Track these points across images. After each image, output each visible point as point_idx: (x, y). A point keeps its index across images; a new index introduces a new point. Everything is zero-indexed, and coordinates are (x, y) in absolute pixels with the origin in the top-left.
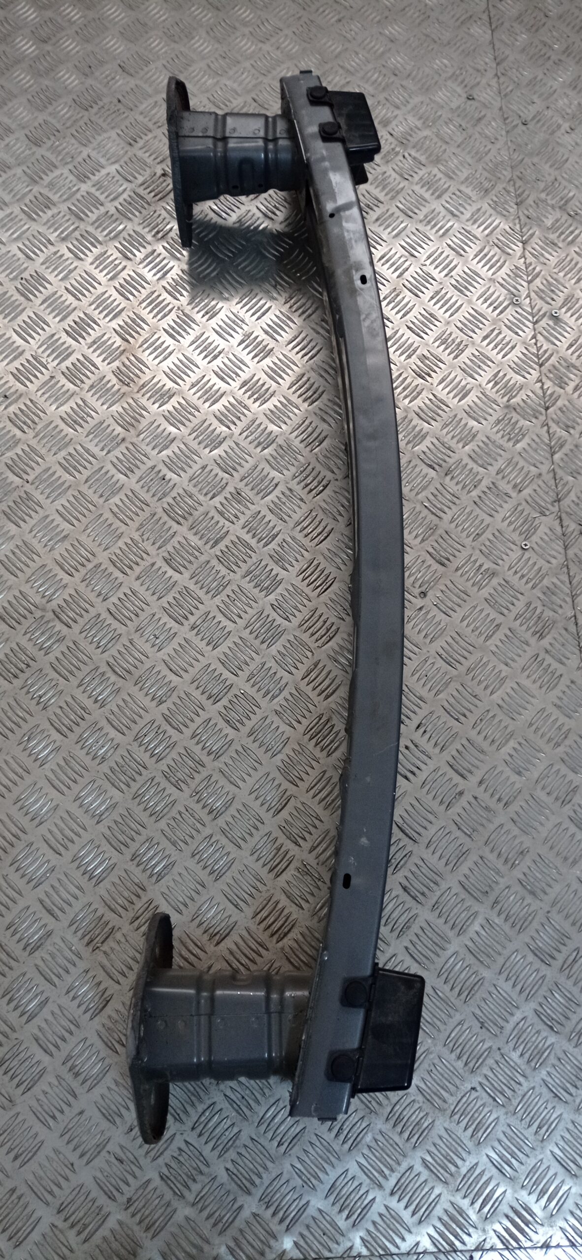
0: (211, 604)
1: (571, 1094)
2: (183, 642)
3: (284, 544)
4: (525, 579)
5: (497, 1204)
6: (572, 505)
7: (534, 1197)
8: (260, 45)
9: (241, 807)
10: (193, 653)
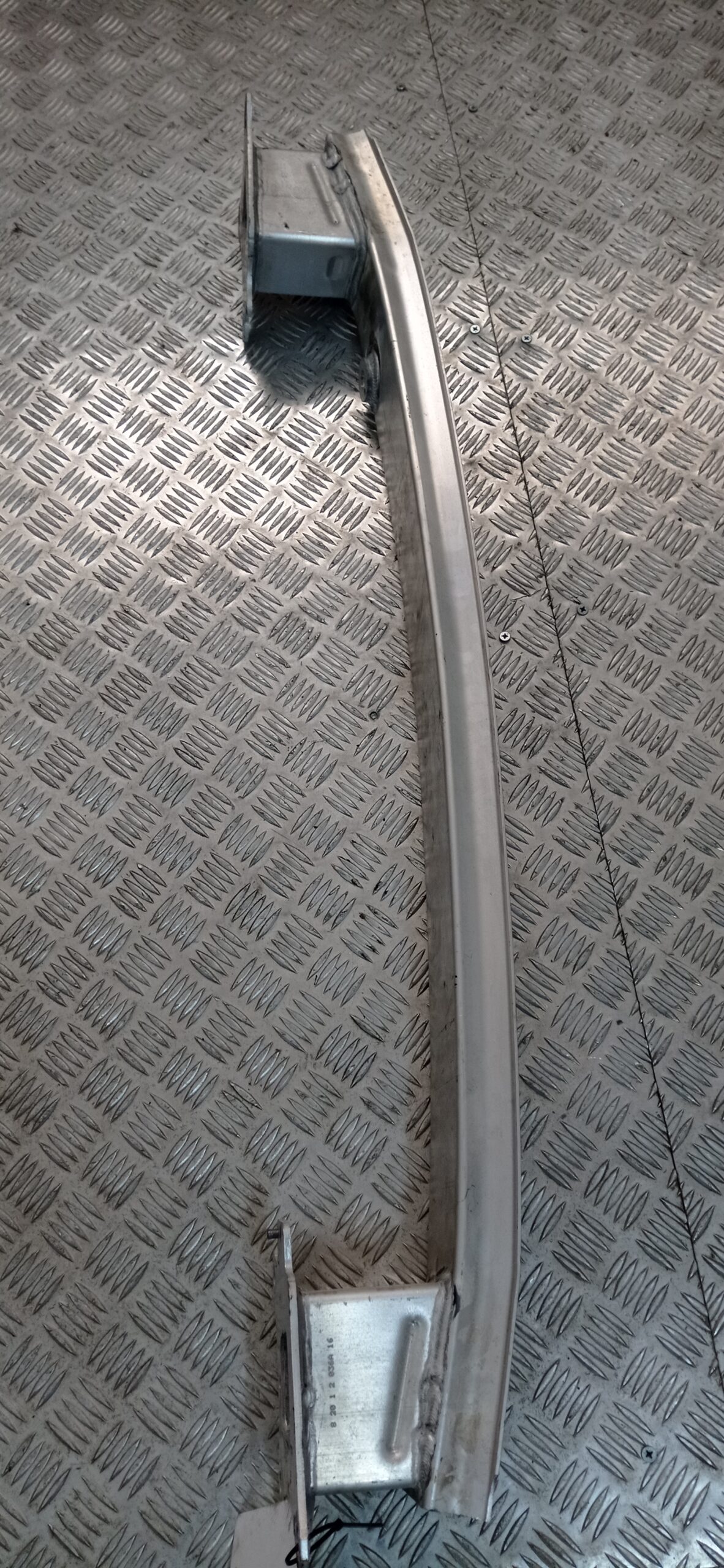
0: (94, 758)
1: (612, 1367)
2: (60, 811)
3: (189, 669)
4: (507, 680)
5: (516, 1529)
6: (564, 579)
7: (567, 1515)
8: (133, 60)
9: (144, 1019)
10: (72, 823)
